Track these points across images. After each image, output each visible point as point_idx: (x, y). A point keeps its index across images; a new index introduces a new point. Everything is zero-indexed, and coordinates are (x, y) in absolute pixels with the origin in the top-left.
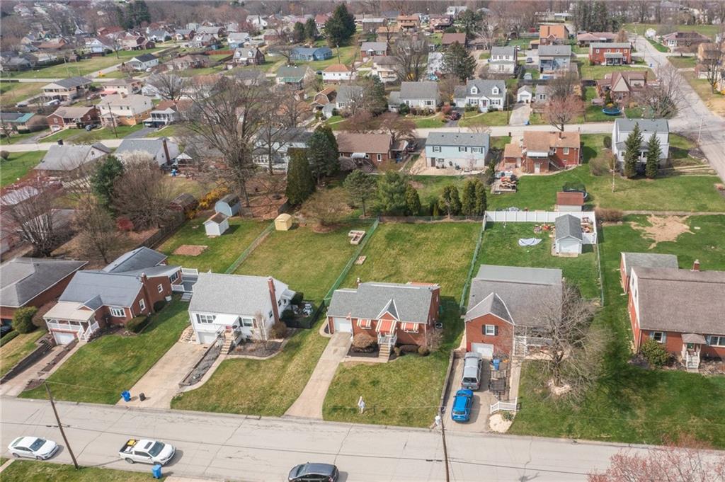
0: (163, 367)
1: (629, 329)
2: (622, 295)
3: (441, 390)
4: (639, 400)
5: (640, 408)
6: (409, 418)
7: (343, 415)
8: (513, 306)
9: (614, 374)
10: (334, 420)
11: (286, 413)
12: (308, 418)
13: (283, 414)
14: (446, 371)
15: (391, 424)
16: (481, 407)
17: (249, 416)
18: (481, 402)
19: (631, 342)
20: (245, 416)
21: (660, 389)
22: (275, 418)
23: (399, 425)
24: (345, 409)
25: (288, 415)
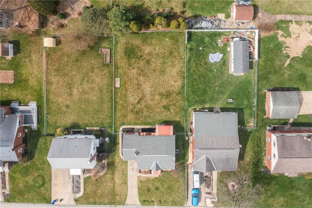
0: (56, 179)
1: (265, 148)
2: (265, 117)
3: (185, 189)
4: (263, 191)
5: (263, 194)
6: (175, 203)
7: (149, 203)
8: (215, 160)
9: (255, 176)
10: (146, 206)
11: (125, 203)
12: (135, 205)
13: (124, 204)
14: (185, 177)
15: (169, 206)
16: (202, 193)
17: (111, 206)
18: (201, 191)
19: (265, 157)
20: (109, 206)
21: (272, 185)
22: (122, 206)
23: (172, 206)
24: (149, 201)
25: (127, 204)
